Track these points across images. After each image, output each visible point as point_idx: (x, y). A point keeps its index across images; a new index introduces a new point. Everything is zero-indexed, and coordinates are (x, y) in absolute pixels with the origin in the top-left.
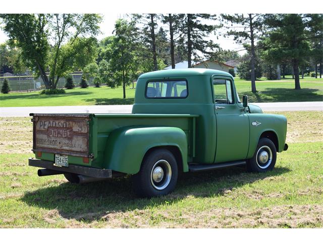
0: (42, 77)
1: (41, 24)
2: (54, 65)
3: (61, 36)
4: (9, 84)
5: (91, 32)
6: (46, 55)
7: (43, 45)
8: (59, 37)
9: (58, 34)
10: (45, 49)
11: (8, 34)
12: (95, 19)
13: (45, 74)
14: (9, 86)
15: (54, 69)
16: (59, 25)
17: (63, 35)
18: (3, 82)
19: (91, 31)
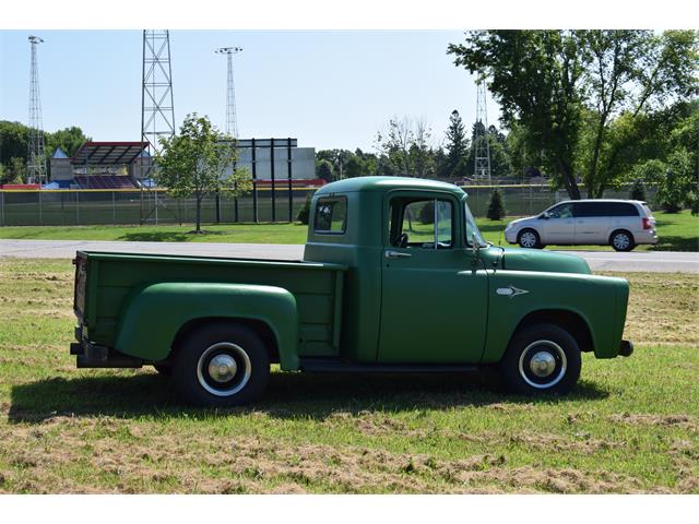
0: (567, 187)
1: (570, 74)
2: (594, 163)
3: (608, 101)
4: (503, 200)
5: (676, 91)
6: (576, 141)
7: (568, 120)
8: (604, 102)
9: (602, 95)
10: (575, 129)
11: (500, 99)
12: (687, 63)
13: (573, 181)
14: (504, 205)
15: (593, 171)
16: (605, 77)
17: (613, 100)
18: (490, 195)
19: (678, 87)
